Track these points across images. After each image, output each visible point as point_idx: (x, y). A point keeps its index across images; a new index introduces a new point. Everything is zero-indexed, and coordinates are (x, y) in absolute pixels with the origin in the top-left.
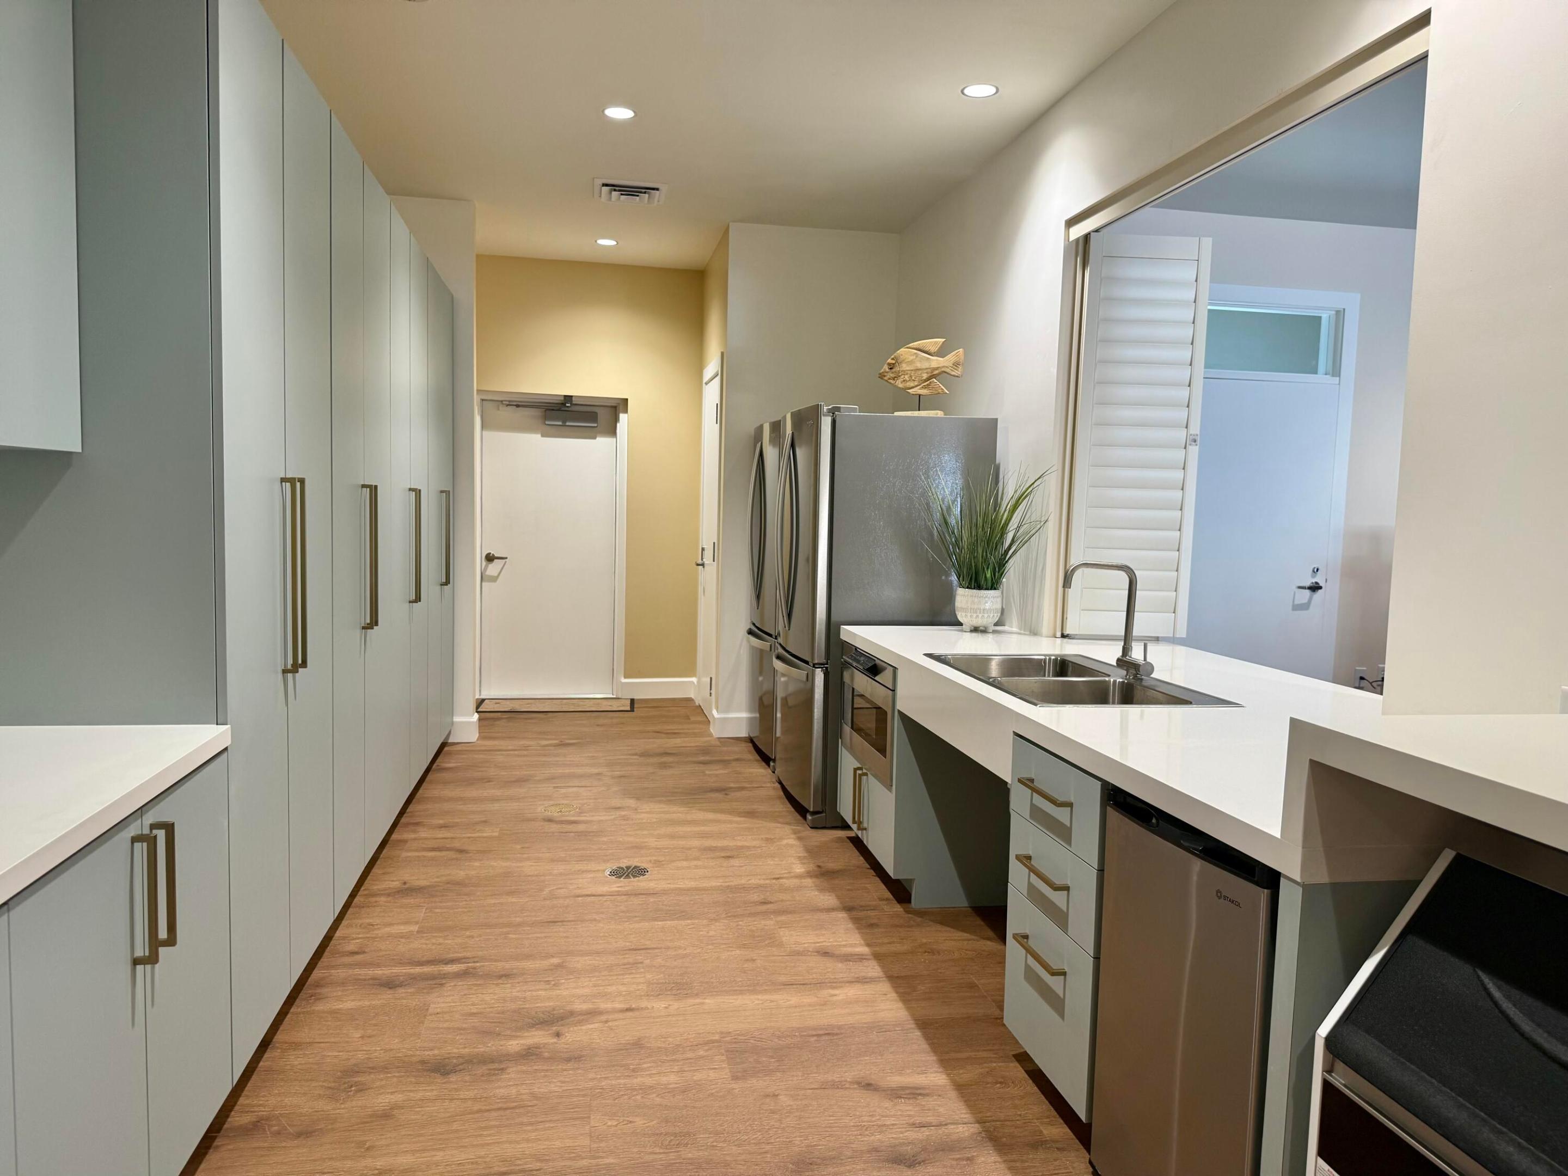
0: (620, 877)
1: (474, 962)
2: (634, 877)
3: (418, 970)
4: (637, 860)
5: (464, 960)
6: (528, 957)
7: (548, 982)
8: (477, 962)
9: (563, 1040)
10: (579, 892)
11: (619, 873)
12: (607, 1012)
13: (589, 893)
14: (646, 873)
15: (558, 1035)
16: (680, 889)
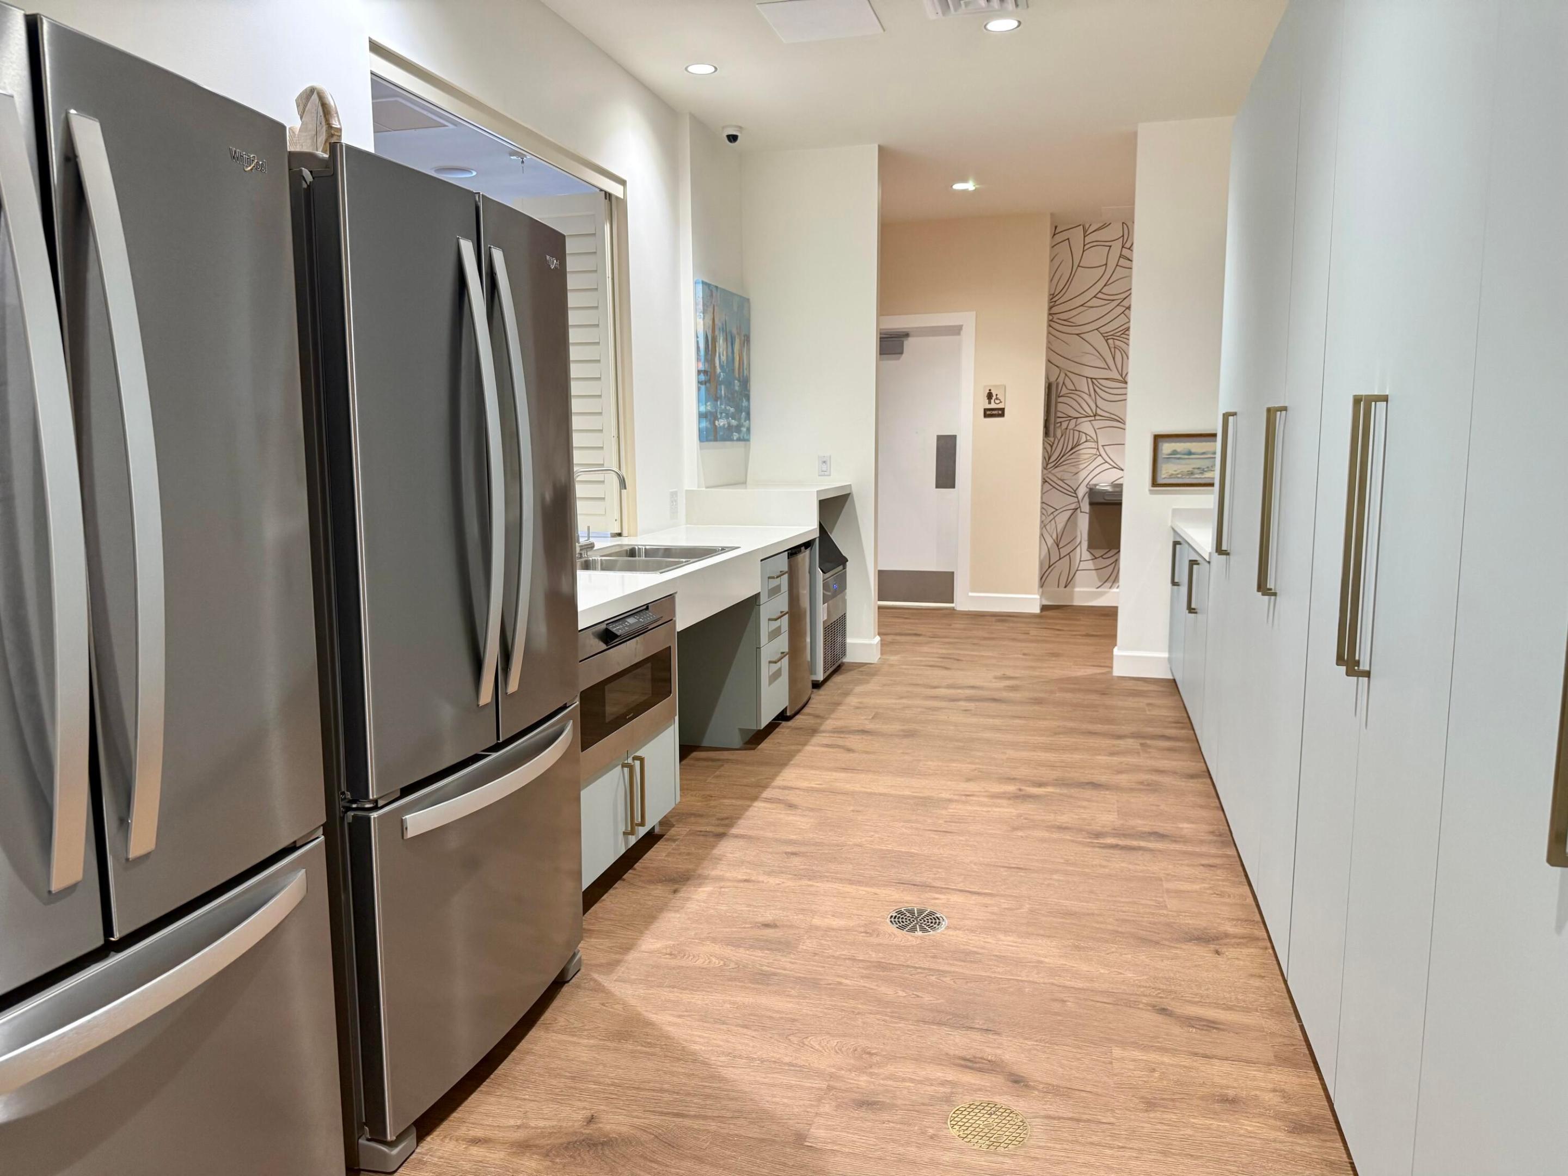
0: (931, 913)
1: (1092, 843)
2: (911, 912)
3: (1143, 844)
4: (896, 941)
5: (1102, 846)
6: (1043, 840)
7: (1026, 819)
8: (1089, 842)
9: (1017, 787)
10: (987, 900)
11: (930, 920)
12: (984, 796)
13: (974, 897)
14: (894, 915)
15: (1020, 790)
16: (867, 885)
